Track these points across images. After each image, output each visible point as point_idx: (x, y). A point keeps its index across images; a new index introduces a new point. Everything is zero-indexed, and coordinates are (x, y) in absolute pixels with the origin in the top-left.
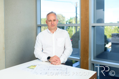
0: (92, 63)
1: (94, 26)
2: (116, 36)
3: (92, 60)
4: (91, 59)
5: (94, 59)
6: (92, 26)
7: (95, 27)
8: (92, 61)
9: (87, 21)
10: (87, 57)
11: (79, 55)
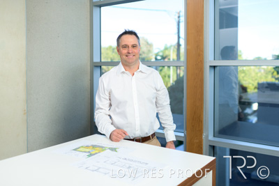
0: (210, 146)
1: (214, 67)
2: (267, 87)
3: (211, 137)
4: (207, 136)
5: (214, 136)
6: (211, 66)
7: (217, 69)
8: (210, 141)
9: (199, 55)
10: (201, 132)
11: (183, 128)
